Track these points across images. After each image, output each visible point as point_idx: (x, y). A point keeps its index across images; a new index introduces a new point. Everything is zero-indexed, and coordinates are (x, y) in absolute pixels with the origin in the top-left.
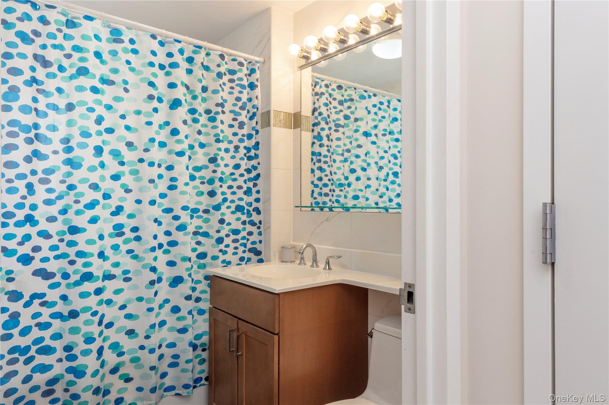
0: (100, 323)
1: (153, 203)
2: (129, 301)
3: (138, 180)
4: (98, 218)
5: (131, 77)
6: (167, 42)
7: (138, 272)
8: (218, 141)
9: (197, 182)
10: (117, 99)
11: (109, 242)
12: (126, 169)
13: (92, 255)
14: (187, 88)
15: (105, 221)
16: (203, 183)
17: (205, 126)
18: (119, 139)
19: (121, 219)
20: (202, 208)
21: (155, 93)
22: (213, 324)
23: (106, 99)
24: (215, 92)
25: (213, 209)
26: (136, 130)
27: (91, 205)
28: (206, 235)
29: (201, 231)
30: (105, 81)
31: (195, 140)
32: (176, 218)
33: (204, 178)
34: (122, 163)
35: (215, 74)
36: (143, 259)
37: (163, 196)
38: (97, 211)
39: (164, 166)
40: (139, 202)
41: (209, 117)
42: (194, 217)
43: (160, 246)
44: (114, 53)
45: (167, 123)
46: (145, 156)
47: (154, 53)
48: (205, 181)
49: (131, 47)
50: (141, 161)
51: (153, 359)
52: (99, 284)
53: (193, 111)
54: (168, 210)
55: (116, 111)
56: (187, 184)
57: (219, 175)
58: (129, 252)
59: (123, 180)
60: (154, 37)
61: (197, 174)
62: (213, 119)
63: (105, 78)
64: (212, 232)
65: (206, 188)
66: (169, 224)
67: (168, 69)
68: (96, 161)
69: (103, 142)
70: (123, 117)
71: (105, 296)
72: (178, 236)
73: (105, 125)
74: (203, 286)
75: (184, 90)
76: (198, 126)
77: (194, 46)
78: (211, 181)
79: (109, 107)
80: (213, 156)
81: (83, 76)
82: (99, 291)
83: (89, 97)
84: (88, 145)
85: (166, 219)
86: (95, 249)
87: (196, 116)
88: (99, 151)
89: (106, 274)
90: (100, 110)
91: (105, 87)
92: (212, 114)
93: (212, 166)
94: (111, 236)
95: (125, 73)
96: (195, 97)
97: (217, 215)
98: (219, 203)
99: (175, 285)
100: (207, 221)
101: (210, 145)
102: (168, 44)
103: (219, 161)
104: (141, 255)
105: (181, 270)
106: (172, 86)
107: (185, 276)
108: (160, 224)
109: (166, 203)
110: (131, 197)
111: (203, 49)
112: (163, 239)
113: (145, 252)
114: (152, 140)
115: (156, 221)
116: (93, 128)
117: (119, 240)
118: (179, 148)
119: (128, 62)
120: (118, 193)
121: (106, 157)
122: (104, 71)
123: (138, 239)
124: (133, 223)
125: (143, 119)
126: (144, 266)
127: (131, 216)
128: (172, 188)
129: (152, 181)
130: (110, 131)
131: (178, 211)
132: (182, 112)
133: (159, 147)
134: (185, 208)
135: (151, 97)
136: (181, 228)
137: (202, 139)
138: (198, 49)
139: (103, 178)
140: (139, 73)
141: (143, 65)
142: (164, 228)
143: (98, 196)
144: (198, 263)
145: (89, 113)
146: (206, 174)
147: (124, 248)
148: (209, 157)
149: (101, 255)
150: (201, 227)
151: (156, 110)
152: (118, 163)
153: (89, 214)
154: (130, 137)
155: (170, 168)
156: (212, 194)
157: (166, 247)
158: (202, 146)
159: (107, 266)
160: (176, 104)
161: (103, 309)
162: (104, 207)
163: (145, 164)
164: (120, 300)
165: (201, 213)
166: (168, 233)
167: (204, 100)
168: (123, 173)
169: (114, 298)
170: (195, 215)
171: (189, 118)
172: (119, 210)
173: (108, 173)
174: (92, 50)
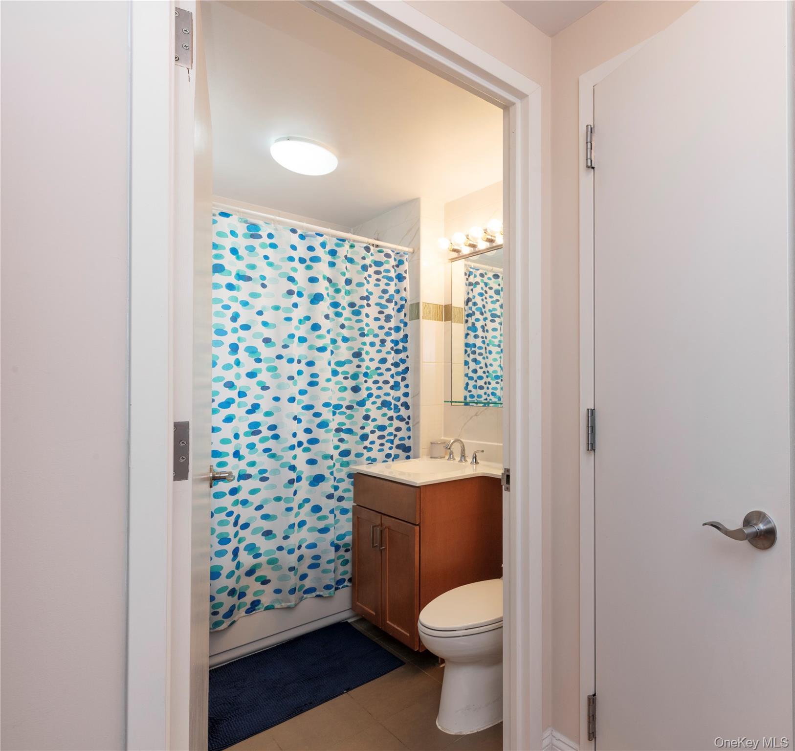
0: (236, 524)
1: (292, 400)
2: (266, 501)
3: (276, 376)
4: (233, 417)
5: (268, 272)
6: (308, 236)
7: (276, 472)
8: (363, 335)
9: (340, 377)
10: (255, 295)
11: (244, 441)
12: (263, 366)
13: (227, 454)
14: (330, 280)
15: (240, 419)
16: (346, 378)
17: (350, 319)
18: (256, 336)
19: (257, 417)
20: (345, 404)
21: (294, 288)
22: (357, 523)
23: (242, 295)
24: (360, 285)
25: (357, 405)
26: (274, 326)
27: (227, 404)
28: (349, 431)
29: (344, 428)
30: (241, 277)
31: (338, 334)
32: (317, 415)
33: (348, 373)
34: (259, 360)
35: (360, 266)
36: (281, 458)
37: (302, 392)
38: (232, 410)
39: (303, 362)
40: (277, 399)
41: (353, 311)
42: (337, 414)
43: (300, 444)
44: (251, 249)
45: (308, 318)
46: (284, 352)
47: (294, 248)
48: (349, 376)
49: (269, 241)
50: (279, 357)
51: (292, 560)
52: (234, 484)
53: (335, 305)
54: (309, 407)
55: (253, 307)
56: (329, 380)
57: (363, 370)
58: (266, 450)
59: (260, 377)
60: (294, 231)
61: (340, 369)
62: (357, 313)
63: (240, 274)
64: (356, 429)
65: (350, 383)
66: (310, 421)
67: (308, 263)
68: (232, 359)
69: (239, 339)
70: (260, 313)
71: (240, 496)
72: (319, 433)
73: (241, 321)
74: (347, 484)
75: (327, 284)
76: (341, 320)
77: (337, 239)
78: (355, 377)
79: (245, 304)
80: (358, 351)
81: (218, 273)
82: (234, 492)
83: (224, 294)
84: (223, 343)
85: (306, 416)
86: (230, 449)
87: (339, 310)
88: (234, 348)
89: (241, 474)
90: (236, 307)
91: (241, 283)
92: (356, 308)
93: (356, 361)
94: (246, 434)
95: (263, 268)
96: (338, 291)
97: (362, 411)
98: (363, 399)
99: (316, 483)
100: (350, 417)
101: (354, 339)
102: (309, 238)
103: (364, 356)
104: (279, 453)
105: (322, 468)
106: (313, 280)
107: (327, 474)
108: (300, 421)
109: (306, 400)
110: (268, 395)
111: (347, 241)
112: (303, 437)
113: (283, 450)
114: (292, 336)
115: (295, 418)
116: (229, 326)
117: (255, 439)
118: (320, 343)
119: (266, 257)
120: (254, 393)
121: (242, 355)
122: (240, 266)
123: (276, 437)
124: (271, 421)
125: (282, 315)
126: (282, 466)
127: (268, 414)
128: (312, 384)
129: (291, 378)
130: (246, 327)
131: (319, 408)
132: (324, 306)
133: (299, 343)
134: (326, 405)
135: (290, 293)
136: (323, 425)
137: (345, 333)
138: (341, 242)
139: (238, 376)
140: (278, 268)
141: (282, 260)
142: (304, 425)
143: (233, 394)
144: (341, 461)
145: (225, 311)
146: (350, 369)
147: (260, 447)
148: (353, 352)
149: (237, 454)
150: (344, 424)
151: (295, 305)
152: (255, 360)
153: (224, 413)
154: (267, 333)
155: (310, 364)
156: (356, 389)
157: (305, 445)
158: (345, 340)
159: (242, 465)
160: (317, 298)
161: (238, 510)
162: (239, 406)
163: (284, 361)
164: (256, 500)
165: (344, 409)
166: (308, 431)
167: (348, 293)
168: (260, 370)
169: (250, 498)
170: (337, 411)
171: (331, 311)
172: (255, 407)
173: (243, 370)
174: (228, 247)
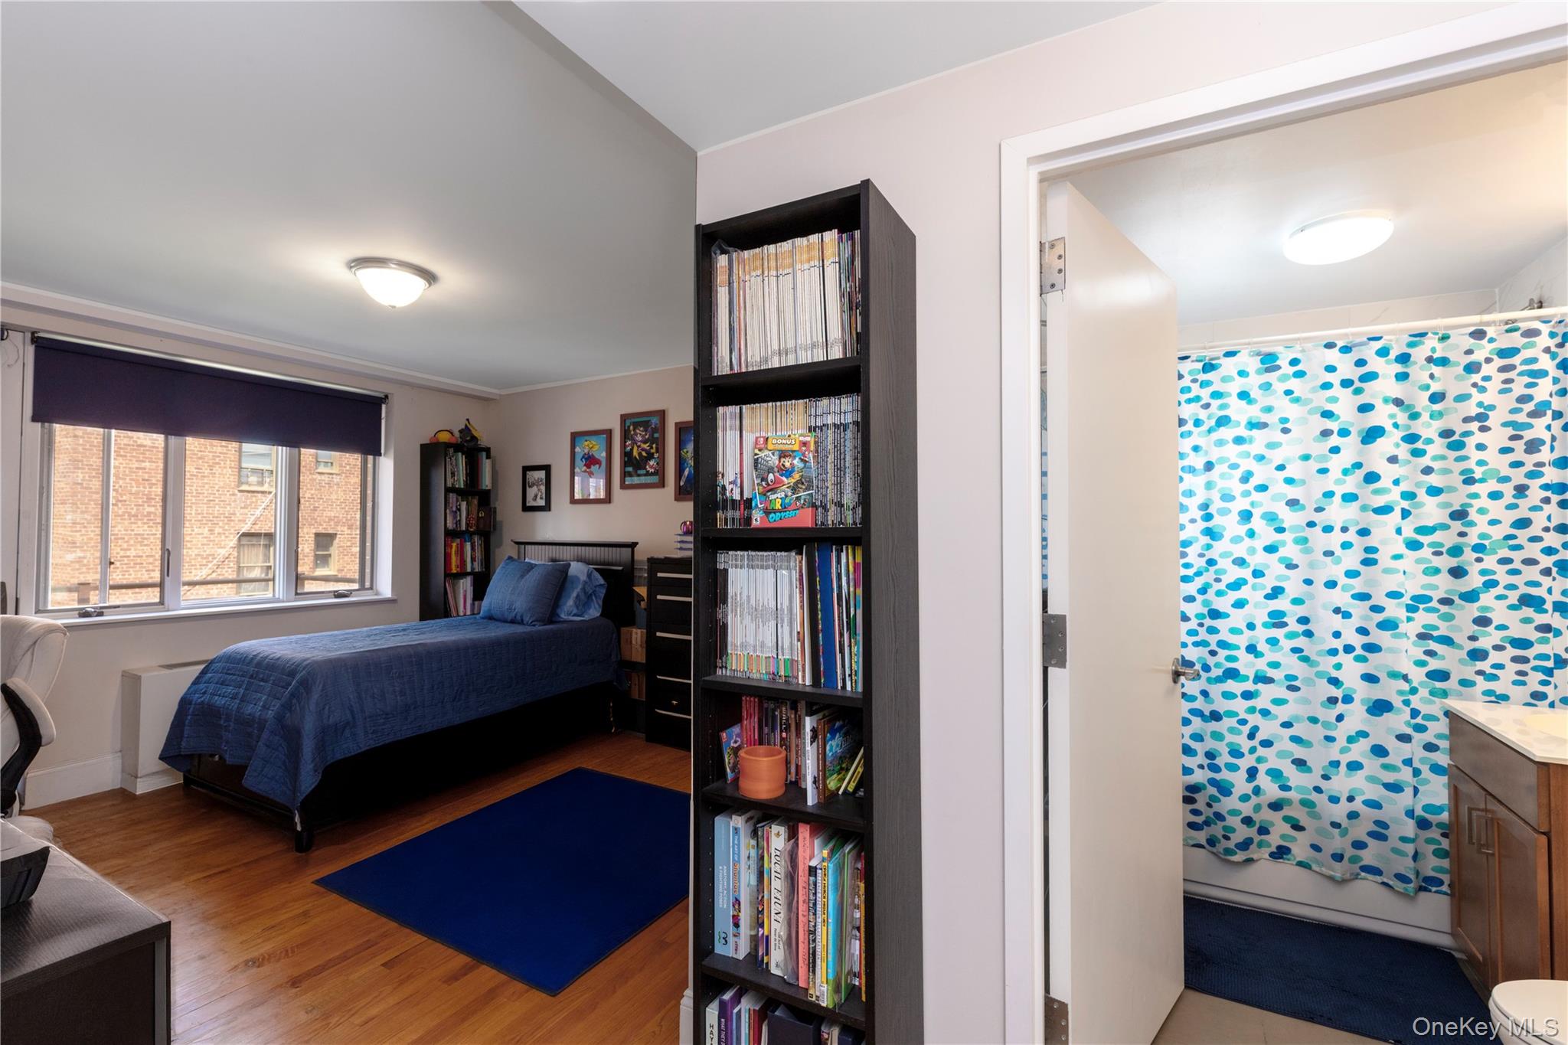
0: (1251, 736)
1: (1331, 584)
2: (1298, 718)
3: (1308, 551)
4: (1245, 602)
5: (1292, 411)
6: (1356, 345)
7: (1309, 681)
8: (1469, 481)
9: (1426, 552)
10: (1271, 446)
11: (1261, 635)
12: (1287, 536)
13: (1237, 648)
14: (1398, 402)
15: (1256, 605)
16: (1438, 553)
17: (1443, 458)
18: (1276, 498)
19: (1281, 604)
20: (1437, 595)
21: (1333, 425)
22: (1455, 793)
23: (1257, 448)
24: (1462, 398)
25: (1460, 598)
26: (1303, 482)
27: (1236, 585)
28: (1447, 641)
29: (1435, 633)
30: (1253, 425)
31: (1418, 485)
32: (1377, 609)
33: (1442, 545)
34: (1281, 530)
35: (1463, 367)
36: (1317, 664)
37: (1351, 574)
38: (1243, 593)
39: (1353, 530)
40: (1308, 582)
41: (1449, 443)
42: (1421, 610)
43: (1349, 649)
44: (1267, 386)
45: (1358, 465)
46: (1317, 517)
47: (1331, 369)
48: (1444, 550)
49: (1293, 370)
50: (1311, 524)
51: (1339, 812)
52: (1249, 686)
53: (1411, 438)
54: (1364, 597)
55: (1270, 461)
56: (1397, 557)
57: (1473, 539)
58: (1295, 650)
59: (1282, 552)
60: (1330, 346)
61: (1425, 539)
62: (1458, 446)
63: (1253, 421)
64: (1460, 638)
65: (1446, 562)
66: (1365, 618)
67: (1357, 384)
68: (1242, 530)
69: (1252, 504)
70: (1281, 468)
71: (1260, 703)
72: (1383, 638)
73: (1255, 481)
74: (1442, 726)
75: (1393, 409)
76: (1425, 461)
77: (1410, 336)
78: (1456, 551)
79: (1261, 458)
80: (1460, 508)
81: (1223, 426)
82: (1248, 695)
83: (1232, 451)
84: (1231, 511)
85: (1359, 609)
86: (1242, 641)
87: (1419, 445)
88: (1246, 516)
89: (1259, 674)
90: (1247, 464)
91: (1255, 433)
92: (1456, 437)
93: (1457, 526)
94: (1265, 625)
95: (1285, 408)
96: (1414, 416)
97: (1473, 610)
98: (1473, 590)
99: (1378, 712)
100: (1447, 618)
101: (1452, 489)
102: (1357, 348)
103: (1473, 515)
104: (1313, 657)
105: (1389, 690)
106: (1365, 408)
107: (1397, 701)
108: (1347, 615)
109: (1358, 585)
110: (1297, 576)
111: (1430, 335)
112: (1352, 638)
113: (1319, 653)
114: (1329, 495)
115: (1337, 611)
116: (1238, 488)
117: (1278, 633)
118: (1380, 501)
119: (1288, 392)
120: (1274, 571)
121: (1257, 523)
122: (1254, 412)
123: (1309, 634)
124: (1301, 611)
125: (1313, 465)
126: (1319, 675)
127: (1297, 601)
128: (1366, 562)
129: (1329, 553)
130: (1263, 488)
131: (1379, 599)
132: (1386, 445)
133: (1343, 503)
134: (1394, 595)
135: (1326, 433)
136: (1388, 625)
137: (1434, 480)
138: (1418, 339)
139: (1252, 551)
140: (1309, 401)
141: (1313, 390)
142: (1355, 622)
143: (1246, 573)
144: (1431, 686)
145: (1231, 471)
146: (1448, 539)
147: (1286, 644)
148: (1450, 510)
149: (1251, 649)
150: (1437, 628)
151: (1335, 450)
152: (1275, 529)
153: (1234, 596)
154: (1292, 492)
155: (1364, 532)
156: (1457, 572)
157: (1359, 651)
158: (1434, 491)
159: (1261, 664)
160: (1372, 434)
161: (1254, 719)
162: (1254, 588)
163: (1318, 529)
164: (1283, 713)
165: (1434, 604)
166: (1363, 631)
167: (1435, 416)
168: (1284, 543)
169: (1273, 709)
170: (1422, 606)
171: (1403, 451)
172: (1276, 592)
173: (1259, 544)
174: (1236, 391)
